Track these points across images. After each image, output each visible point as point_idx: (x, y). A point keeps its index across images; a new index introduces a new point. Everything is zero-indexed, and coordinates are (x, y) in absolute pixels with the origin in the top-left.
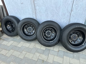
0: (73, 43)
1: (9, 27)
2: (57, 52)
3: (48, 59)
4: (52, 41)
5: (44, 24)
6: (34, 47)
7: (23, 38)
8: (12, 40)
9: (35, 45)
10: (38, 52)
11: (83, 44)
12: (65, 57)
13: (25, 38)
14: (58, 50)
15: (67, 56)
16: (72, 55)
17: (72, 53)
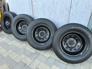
0: (68, 50)
1: (7, 23)
2: (47, 59)
3: (32, 64)
4: (44, 44)
5: (36, 21)
6: (24, 47)
7: (15, 35)
8: (7, 37)
9: (26, 47)
10: (25, 54)
11: (81, 54)
12: (53, 66)
13: (18, 36)
14: (49, 56)
15: (57, 66)
16: (65, 66)
17: (66, 63)
